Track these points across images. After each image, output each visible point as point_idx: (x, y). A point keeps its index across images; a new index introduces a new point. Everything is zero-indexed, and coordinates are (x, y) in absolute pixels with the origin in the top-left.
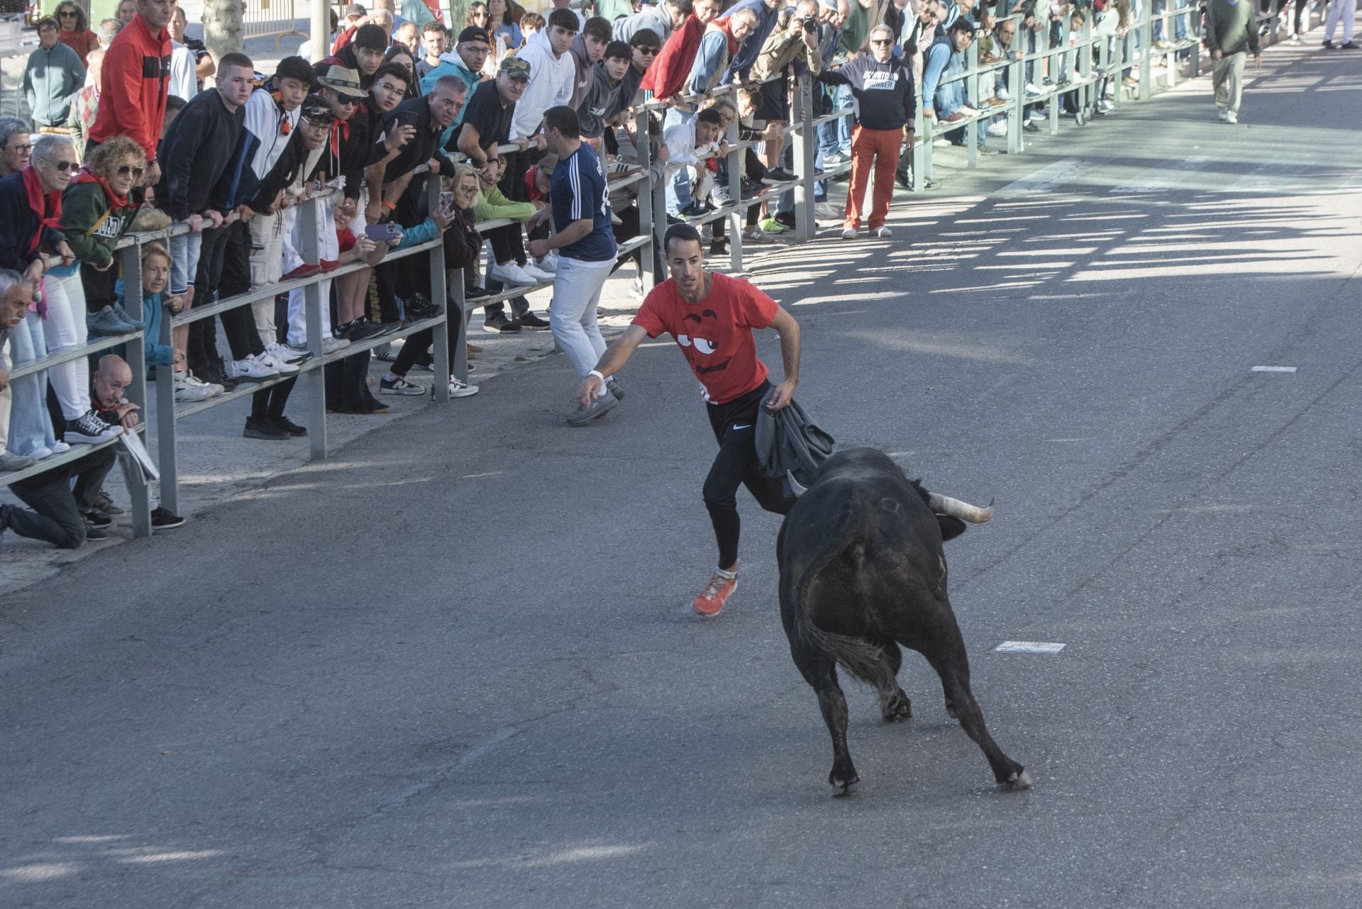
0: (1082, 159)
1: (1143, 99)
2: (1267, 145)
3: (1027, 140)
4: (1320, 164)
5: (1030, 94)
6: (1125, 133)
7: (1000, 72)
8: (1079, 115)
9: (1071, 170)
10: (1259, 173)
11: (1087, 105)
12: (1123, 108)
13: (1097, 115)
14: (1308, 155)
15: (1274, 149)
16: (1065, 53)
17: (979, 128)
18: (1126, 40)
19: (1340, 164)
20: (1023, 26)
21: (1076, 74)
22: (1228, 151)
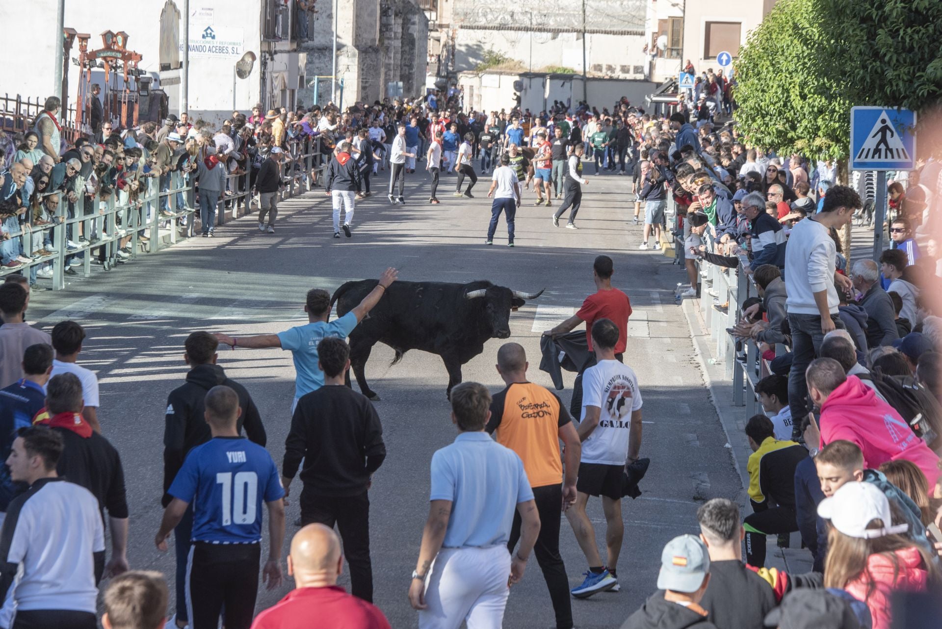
0: (108, 295)
1: (153, 252)
2: (242, 286)
3: (67, 280)
4: (279, 300)
5: (70, 248)
6: (138, 276)
7: (47, 232)
8: (106, 263)
9: (99, 302)
10: (235, 306)
11: (111, 256)
12: (138, 258)
13: (118, 263)
14: (270, 293)
15: (247, 289)
16: (94, 219)
17: (32, 272)
18: (140, 209)
19: (294, 300)
20: (64, 199)
21: (104, 234)
22: (213, 290)
